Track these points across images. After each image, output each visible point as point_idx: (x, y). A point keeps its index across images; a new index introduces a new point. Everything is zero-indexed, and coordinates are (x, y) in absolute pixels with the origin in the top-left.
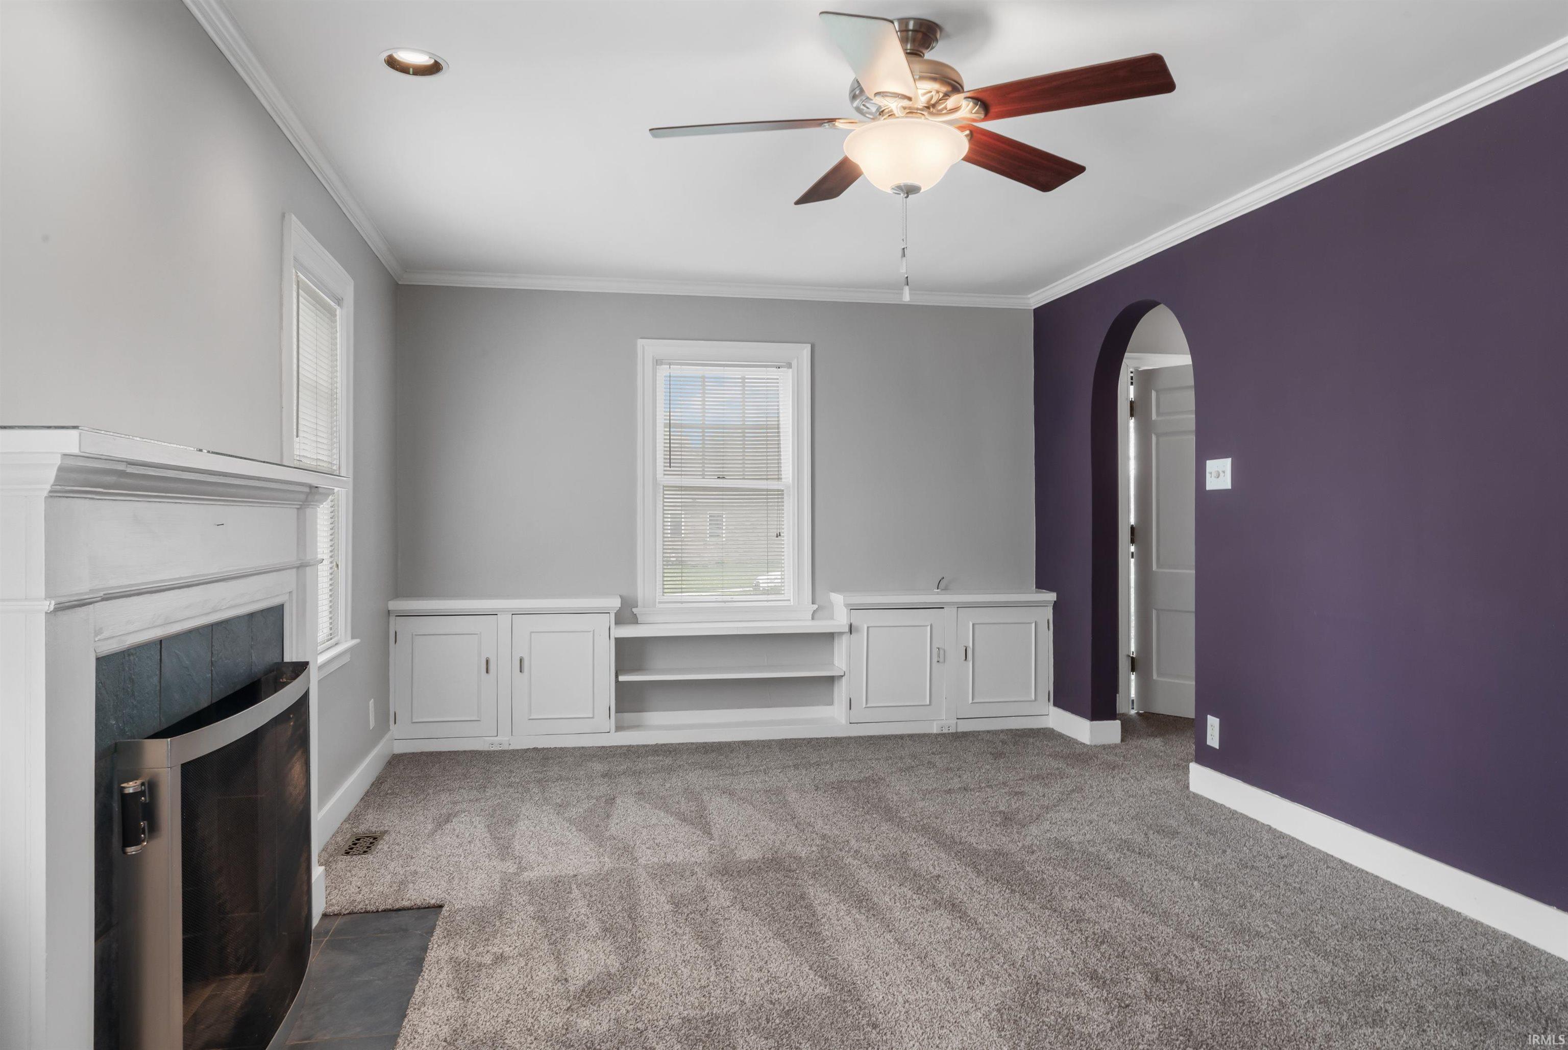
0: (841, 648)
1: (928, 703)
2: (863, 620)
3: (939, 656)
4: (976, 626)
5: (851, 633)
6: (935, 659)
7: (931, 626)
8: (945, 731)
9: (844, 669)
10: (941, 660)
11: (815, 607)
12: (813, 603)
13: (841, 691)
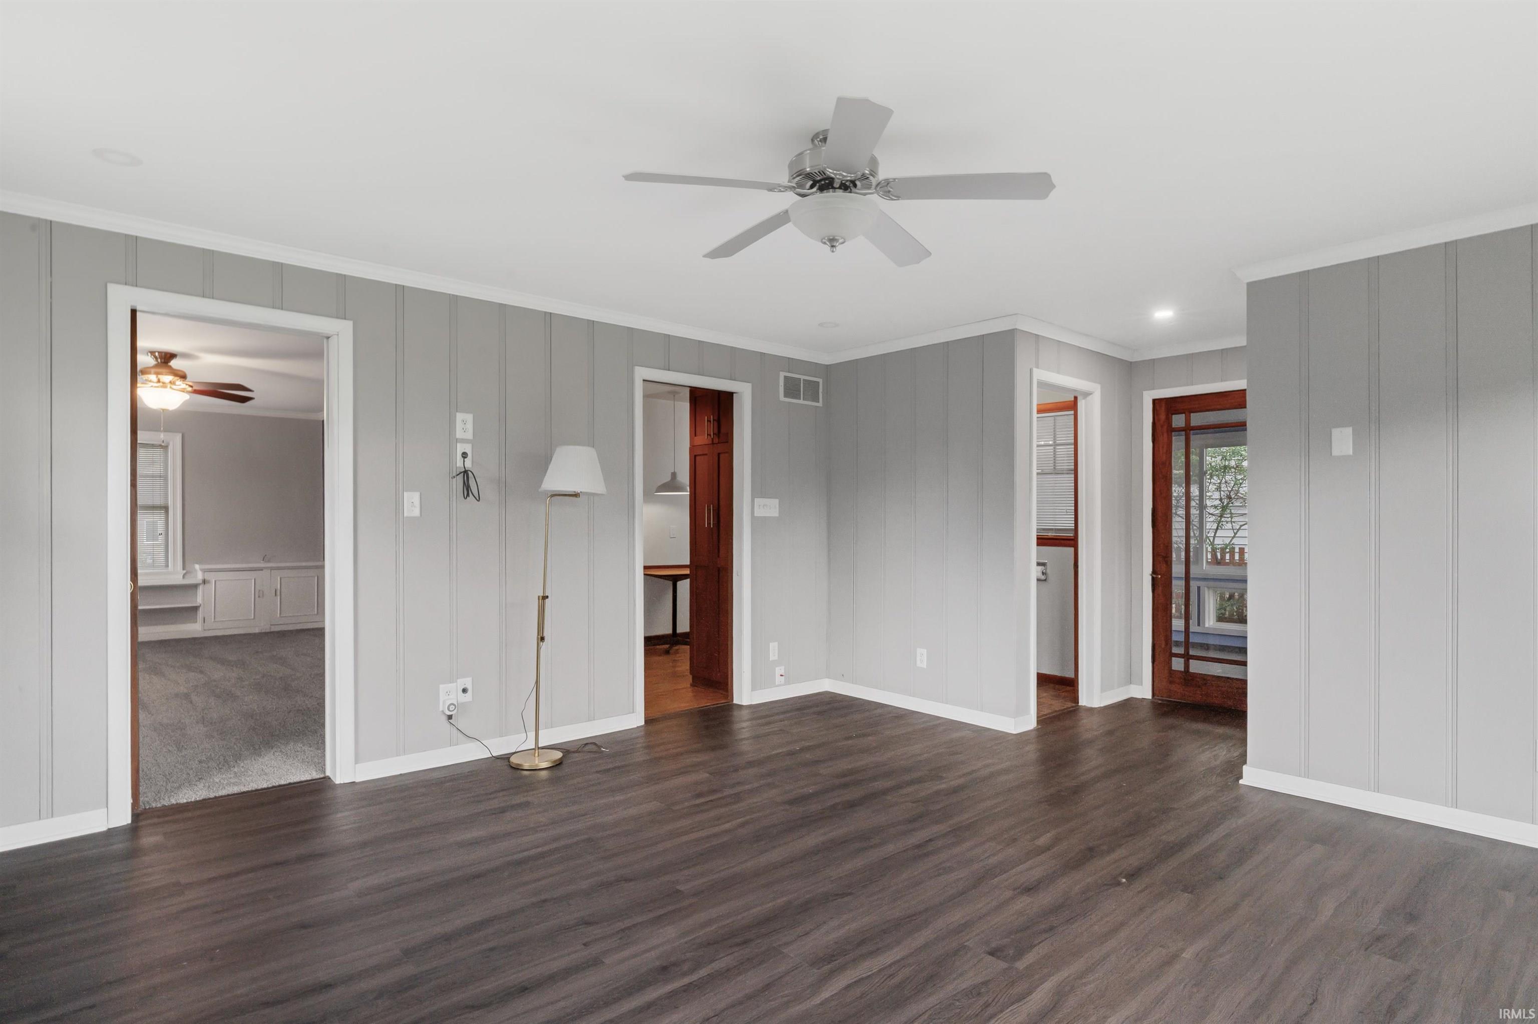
0: (200, 591)
1: (253, 617)
2: (210, 576)
3: (260, 594)
4: (282, 579)
5: (205, 584)
6: (257, 596)
7: (255, 580)
8: (263, 631)
9: (201, 602)
10: (261, 595)
11: (185, 571)
12: (184, 569)
13: (200, 614)
